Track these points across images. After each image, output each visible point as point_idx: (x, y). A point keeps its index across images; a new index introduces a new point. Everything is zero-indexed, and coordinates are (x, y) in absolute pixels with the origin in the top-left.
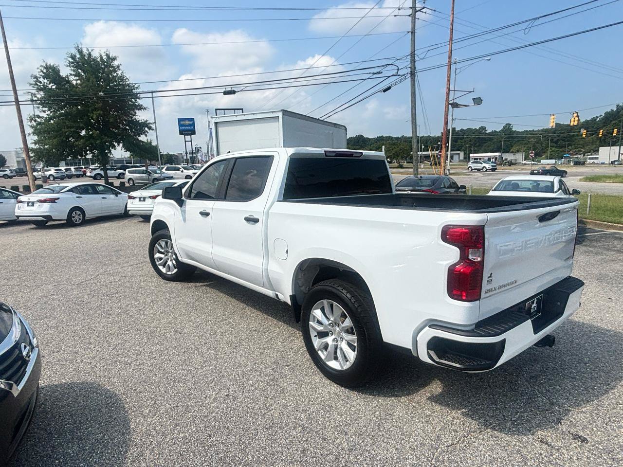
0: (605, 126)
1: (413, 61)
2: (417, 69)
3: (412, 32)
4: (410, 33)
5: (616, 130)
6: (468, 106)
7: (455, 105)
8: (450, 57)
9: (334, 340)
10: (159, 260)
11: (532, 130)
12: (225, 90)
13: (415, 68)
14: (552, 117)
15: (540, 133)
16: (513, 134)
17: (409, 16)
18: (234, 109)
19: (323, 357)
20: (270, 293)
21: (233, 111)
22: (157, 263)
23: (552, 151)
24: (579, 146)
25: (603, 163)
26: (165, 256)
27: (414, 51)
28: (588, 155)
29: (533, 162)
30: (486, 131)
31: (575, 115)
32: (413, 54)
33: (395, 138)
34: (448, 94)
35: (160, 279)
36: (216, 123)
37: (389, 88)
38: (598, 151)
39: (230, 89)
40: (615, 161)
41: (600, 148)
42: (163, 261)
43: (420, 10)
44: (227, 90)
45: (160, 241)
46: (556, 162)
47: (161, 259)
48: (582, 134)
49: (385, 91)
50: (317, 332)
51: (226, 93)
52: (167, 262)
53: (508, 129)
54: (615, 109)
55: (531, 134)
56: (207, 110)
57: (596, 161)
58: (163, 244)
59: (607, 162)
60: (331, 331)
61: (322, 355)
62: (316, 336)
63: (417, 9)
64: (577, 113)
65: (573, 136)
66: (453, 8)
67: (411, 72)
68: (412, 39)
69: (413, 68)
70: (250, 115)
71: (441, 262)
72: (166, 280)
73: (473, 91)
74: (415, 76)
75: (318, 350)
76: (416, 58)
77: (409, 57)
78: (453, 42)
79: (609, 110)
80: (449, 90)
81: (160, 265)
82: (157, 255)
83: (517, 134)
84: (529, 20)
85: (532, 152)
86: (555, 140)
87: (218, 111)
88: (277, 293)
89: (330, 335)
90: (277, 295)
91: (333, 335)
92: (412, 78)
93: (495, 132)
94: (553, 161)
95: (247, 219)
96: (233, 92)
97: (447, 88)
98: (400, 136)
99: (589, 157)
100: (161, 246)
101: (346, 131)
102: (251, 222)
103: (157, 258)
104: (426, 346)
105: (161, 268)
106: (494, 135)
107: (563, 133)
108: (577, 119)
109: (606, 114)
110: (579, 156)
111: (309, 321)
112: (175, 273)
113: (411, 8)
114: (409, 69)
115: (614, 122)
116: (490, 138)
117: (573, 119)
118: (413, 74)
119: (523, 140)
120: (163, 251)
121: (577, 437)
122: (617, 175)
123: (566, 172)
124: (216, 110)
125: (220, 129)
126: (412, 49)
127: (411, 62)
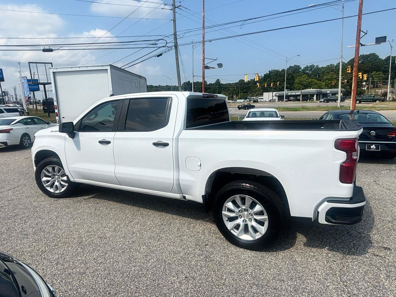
0: (264, 81)
1: (176, 39)
2: (178, 43)
3: (174, 21)
4: (173, 21)
5: (272, 84)
6: (215, 68)
7: (207, 67)
8: (204, 38)
9: (243, 221)
10: (46, 183)
11: (229, 83)
12: (44, 48)
13: (177, 43)
14: (246, 76)
15: (234, 85)
16: (221, 86)
17: (171, 10)
18: (45, 63)
19: (236, 234)
20: (178, 196)
21: (44, 64)
22: (45, 185)
23: (241, 95)
24: (253, 92)
25: (266, 101)
26: (52, 179)
27: (176, 32)
28: (258, 97)
29: (233, 101)
30: (207, 83)
31: (257, 75)
32: (175, 34)
33: (155, 86)
34: (204, 61)
35: (48, 198)
36: (54, 73)
37: (161, 55)
38: (262, 95)
39: (48, 48)
40: (271, 100)
41: (264, 93)
42: (50, 183)
43: (177, 7)
44: (46, 48)
45: (47, 167)
46: (244, 101)
47: (48, 181)
48: (258, 86)
49: (158, 56)
50: (228, 218)
51: (44, 50)
52: (54, 183)
53: (218, 82)
54: (268, 73)
55: (230, 85)
56: (19, 63)
57: (262, 100)
58: (50, 169)
59: (268, 100)
60: (241, 216)
61: (235, 233)
62: (227, 221)
63: (176, 6)
64: (258, 74)
65: (250, 87)
66: (204, 8)
67: (175, 45)
68: (174, 24)
69: (176, 42)
70: (68, 68)
71: (336, 162)
72: (55, 198)
73: (216, 59)
74: (177, 48)
75: (231, 230)
76: (178, 37)
77: (173, 36)
78: (205, 28)
79: (266, 73)
80: (204, 58)
81: (48, 186)
82: (44, 179)
83: (223, 86)
84: (243, 21)
85: (234, 96)
86: (242, 89)
87: (30, 64)
88: (184, 195)
89: (239, 218)
90: (184, 197)
91: (242, 218)
92: (175, 49)
93: (211, 84)
94: (242, 100)
95: (156, 144)
96: (51, 50)
97: (203, 57)
98: (158, 85)
99: (259, 98)
100: (48, 171)
101: (146, 81)
102: (160, 146)
103: (44, 182)
104: (325, 214)
105: (49, 189)
106: (211, 86)
107: (245, 85)
108: (258, 77)
109: (265, 75)
110: (254, 97)
111: (222, 211)
112: (64, 191)
113: (173, 5)
114: (174, 44)
115: (268, 80)
116: (209, 88)
117: (256, 78)
118: (176, 46)
119: (226, 89)
120: (50, 175)
121: (386, 248)
122: (278, 107)
123: (254, 106)
124: (29, 63)
125: (58, 78)
126: (174, 31)
127: (174, 39)
